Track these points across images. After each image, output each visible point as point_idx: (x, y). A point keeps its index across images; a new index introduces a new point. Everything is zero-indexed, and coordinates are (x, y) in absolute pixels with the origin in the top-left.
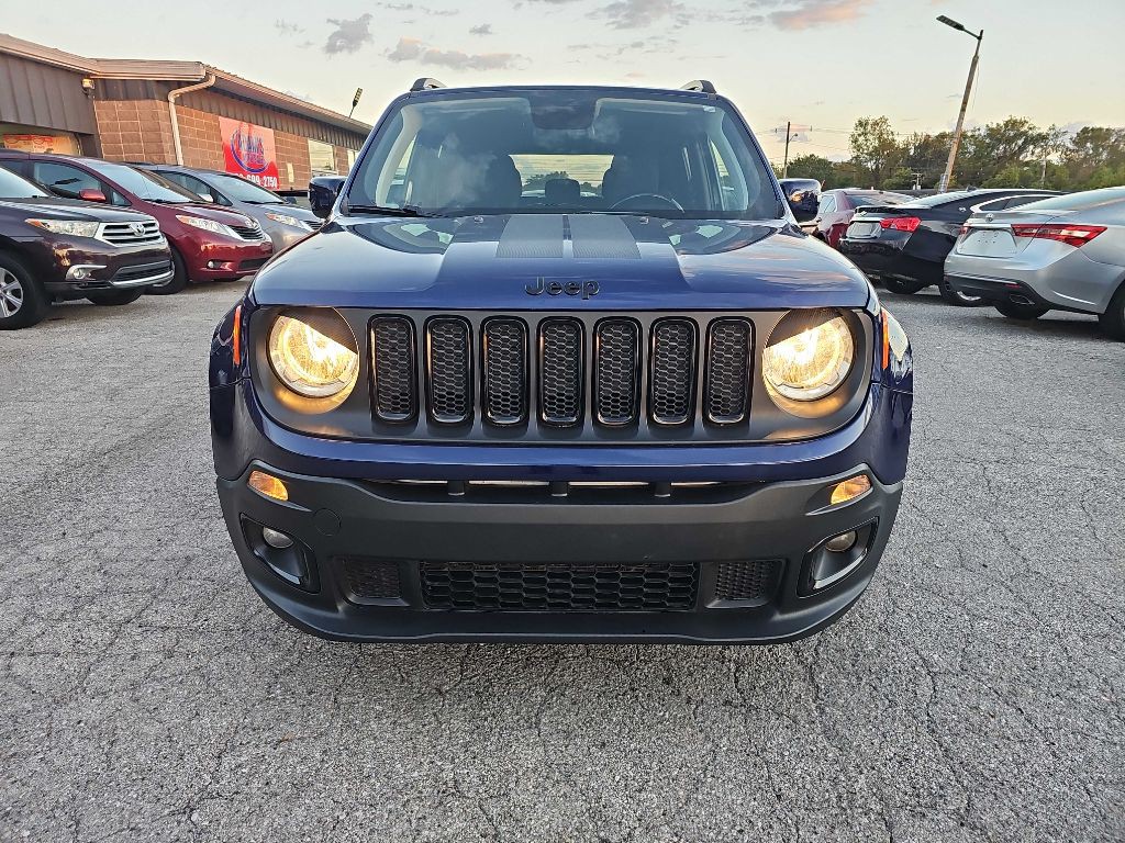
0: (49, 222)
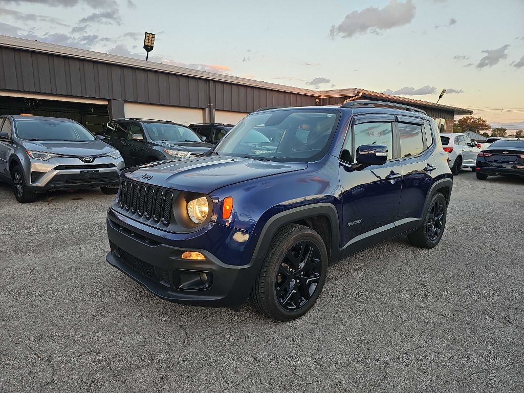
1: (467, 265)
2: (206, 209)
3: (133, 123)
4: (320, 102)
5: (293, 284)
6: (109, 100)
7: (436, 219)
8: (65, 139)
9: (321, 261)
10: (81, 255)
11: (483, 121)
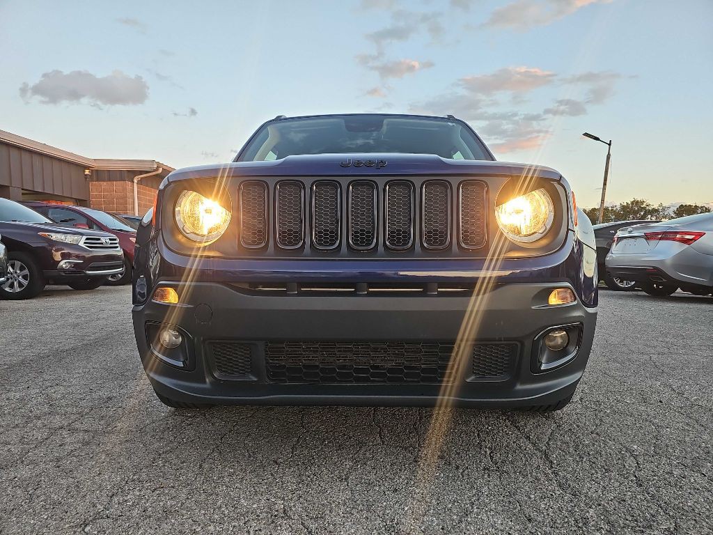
0: (52, 234)
4: (91, 176)
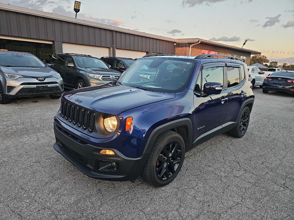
1: (261, 149)
2: (115, 123)
3: (67, 56)
4: (176, 45)
5: (165, 165)
6: (53, 41)
7: (244, 121)
8: (27, 66)
9: (181, 151)
10: (38, 140)
11: (265, 57)
